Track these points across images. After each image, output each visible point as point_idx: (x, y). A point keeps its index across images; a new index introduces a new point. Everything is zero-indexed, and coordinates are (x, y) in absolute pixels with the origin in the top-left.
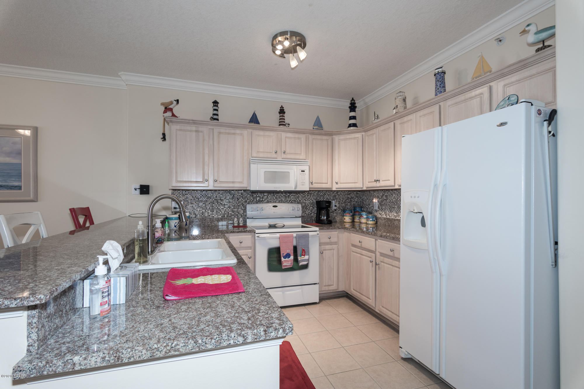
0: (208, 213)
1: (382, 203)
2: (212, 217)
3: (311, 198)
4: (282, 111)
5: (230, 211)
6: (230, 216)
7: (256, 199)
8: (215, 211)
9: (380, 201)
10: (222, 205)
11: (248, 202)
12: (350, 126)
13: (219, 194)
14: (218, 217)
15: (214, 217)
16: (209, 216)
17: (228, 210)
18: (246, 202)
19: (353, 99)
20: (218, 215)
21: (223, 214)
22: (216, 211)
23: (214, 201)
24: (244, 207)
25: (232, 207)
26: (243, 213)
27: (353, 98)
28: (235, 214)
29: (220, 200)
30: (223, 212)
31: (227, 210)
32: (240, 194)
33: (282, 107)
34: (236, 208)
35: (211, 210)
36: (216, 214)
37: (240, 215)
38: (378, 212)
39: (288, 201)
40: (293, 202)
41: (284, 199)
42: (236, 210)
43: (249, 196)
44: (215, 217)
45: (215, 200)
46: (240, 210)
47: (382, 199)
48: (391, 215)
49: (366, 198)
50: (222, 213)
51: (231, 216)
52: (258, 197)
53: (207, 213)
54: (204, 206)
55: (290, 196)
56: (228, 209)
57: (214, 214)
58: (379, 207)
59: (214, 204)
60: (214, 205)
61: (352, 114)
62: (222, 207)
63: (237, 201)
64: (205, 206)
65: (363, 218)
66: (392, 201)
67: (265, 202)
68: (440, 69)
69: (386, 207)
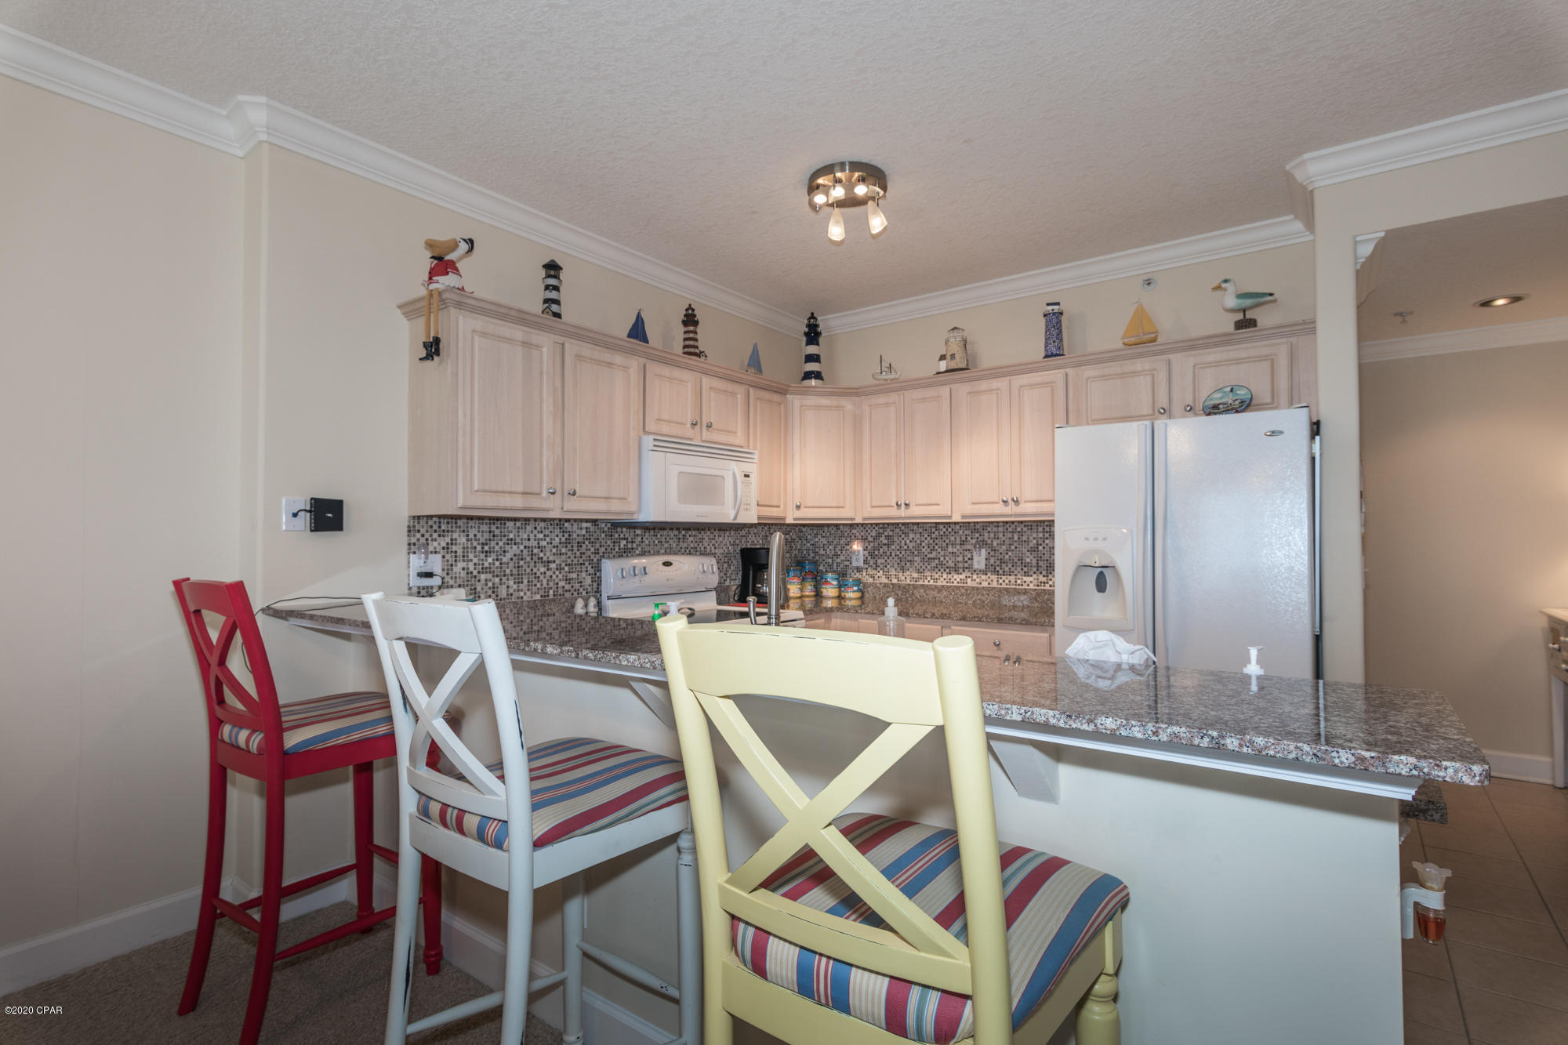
0: (508, 587)
1: (876, 553)
2: (518, 598)
3: (724, 542)
4: (690, 319)
5: (560, 580)
6: (560, 595)
7: (620, 546)
8: (525, 582)
9: (869, 547)
10: (542, 562)
11: (601, 554)
12: (808, 375)
13: (535, 532)
14: (532, 597)
15: (522, 598)
16: (511, 595)
17: (557, 576)
18: (598, 553)
19: (812, 317)
20: (532, 593)
21: (545, 588)
22: (528, 582)
23: (522, 551)
24: (592, 567)
25: (566, 568)
26: (590, 585)
27: (812, 314)
28: (572, 587)
29: (539, 547)
30: (545, 582)
31: (554, 577)
32: (584, 532)
33: (690, 308)
34: (574, 570)
35: (515, 579)
36: (528, 590)
37: (584, 590)
38: (864, 571)
39: (683, 551)
40: (692, 550)
41: (675, 545)
42: (574, 575)
43: (603, 535)
44: (525, 598)
45: (525, 547)
46: (584, 574)
47: (876, 545)
48: (903, 578)
49: (825, 542)
50: (542, 585)
51: (563, 595)
52: (622, 539)
53: (504, 587)
54: (497, 568)
55: (688, 536)
56: (557, 573)
57: (522, 590)
58: (866, 562)
59: (522, 559)
60: (522, 563)
61: (812, 349)
62: (543, 570)
63: (578, 550)
64: (501, 568)
65: (830, 586)
66: (906, 547)
67: (637, 552)
68: (1056, 307)
69: (888, 561)
